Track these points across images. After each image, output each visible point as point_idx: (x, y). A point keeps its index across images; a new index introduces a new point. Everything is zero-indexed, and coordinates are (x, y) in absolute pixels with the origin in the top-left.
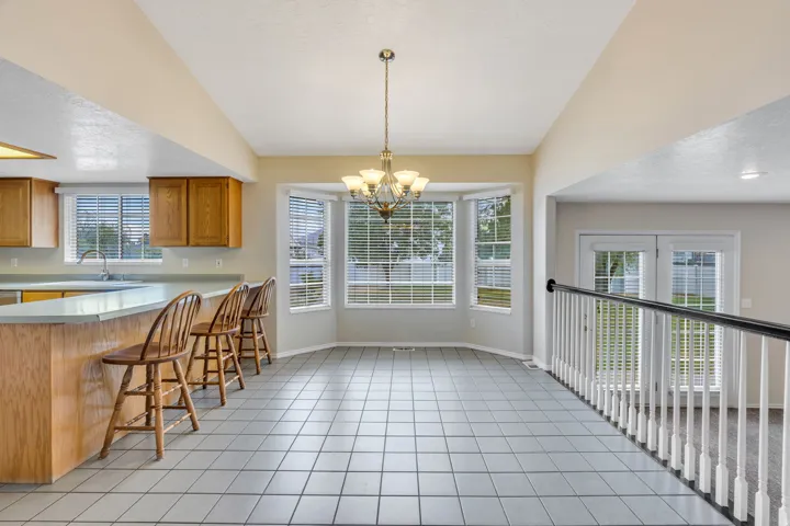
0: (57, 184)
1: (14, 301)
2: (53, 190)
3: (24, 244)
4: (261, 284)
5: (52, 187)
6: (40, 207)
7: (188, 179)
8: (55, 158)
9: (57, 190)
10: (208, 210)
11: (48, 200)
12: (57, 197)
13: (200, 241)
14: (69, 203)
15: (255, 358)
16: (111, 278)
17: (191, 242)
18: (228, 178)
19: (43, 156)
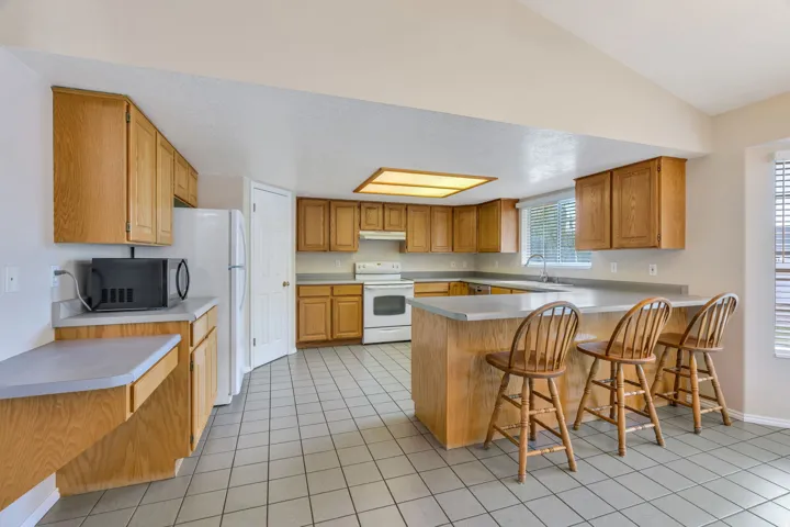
0: (517, 201)
1: (487, 293)
2: (514, 206)
3: (496, 250)
4: (704, 302)
5: (513, 203)
6: (506, 221)
7: (611, 172)
8: (496, 179)
9: (518, 205)
10: (633, 203)
11: (512, 214)
12: (517, 210)
13: (625, 242)
14: (525, 214)
15: (692, 406)
16: (550, 280)
17: (614, 245)
18: (659, 158)
19: (490, 179)
